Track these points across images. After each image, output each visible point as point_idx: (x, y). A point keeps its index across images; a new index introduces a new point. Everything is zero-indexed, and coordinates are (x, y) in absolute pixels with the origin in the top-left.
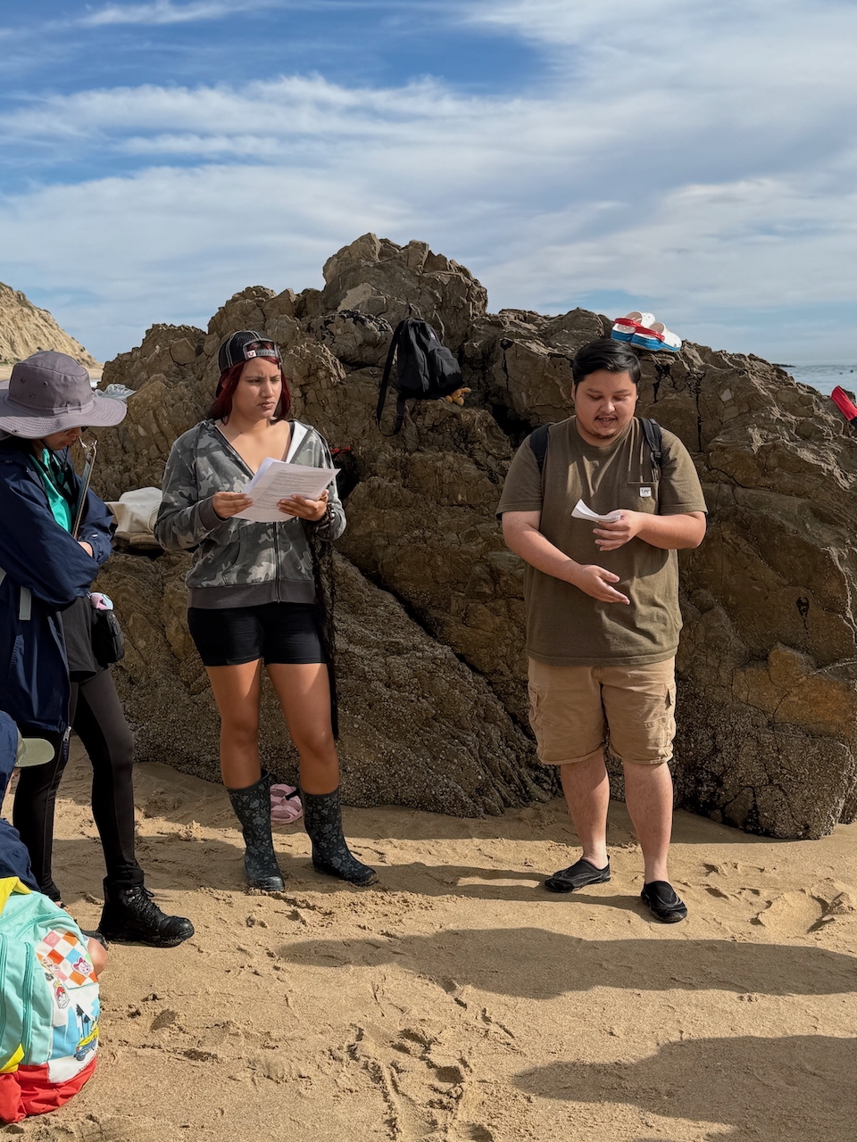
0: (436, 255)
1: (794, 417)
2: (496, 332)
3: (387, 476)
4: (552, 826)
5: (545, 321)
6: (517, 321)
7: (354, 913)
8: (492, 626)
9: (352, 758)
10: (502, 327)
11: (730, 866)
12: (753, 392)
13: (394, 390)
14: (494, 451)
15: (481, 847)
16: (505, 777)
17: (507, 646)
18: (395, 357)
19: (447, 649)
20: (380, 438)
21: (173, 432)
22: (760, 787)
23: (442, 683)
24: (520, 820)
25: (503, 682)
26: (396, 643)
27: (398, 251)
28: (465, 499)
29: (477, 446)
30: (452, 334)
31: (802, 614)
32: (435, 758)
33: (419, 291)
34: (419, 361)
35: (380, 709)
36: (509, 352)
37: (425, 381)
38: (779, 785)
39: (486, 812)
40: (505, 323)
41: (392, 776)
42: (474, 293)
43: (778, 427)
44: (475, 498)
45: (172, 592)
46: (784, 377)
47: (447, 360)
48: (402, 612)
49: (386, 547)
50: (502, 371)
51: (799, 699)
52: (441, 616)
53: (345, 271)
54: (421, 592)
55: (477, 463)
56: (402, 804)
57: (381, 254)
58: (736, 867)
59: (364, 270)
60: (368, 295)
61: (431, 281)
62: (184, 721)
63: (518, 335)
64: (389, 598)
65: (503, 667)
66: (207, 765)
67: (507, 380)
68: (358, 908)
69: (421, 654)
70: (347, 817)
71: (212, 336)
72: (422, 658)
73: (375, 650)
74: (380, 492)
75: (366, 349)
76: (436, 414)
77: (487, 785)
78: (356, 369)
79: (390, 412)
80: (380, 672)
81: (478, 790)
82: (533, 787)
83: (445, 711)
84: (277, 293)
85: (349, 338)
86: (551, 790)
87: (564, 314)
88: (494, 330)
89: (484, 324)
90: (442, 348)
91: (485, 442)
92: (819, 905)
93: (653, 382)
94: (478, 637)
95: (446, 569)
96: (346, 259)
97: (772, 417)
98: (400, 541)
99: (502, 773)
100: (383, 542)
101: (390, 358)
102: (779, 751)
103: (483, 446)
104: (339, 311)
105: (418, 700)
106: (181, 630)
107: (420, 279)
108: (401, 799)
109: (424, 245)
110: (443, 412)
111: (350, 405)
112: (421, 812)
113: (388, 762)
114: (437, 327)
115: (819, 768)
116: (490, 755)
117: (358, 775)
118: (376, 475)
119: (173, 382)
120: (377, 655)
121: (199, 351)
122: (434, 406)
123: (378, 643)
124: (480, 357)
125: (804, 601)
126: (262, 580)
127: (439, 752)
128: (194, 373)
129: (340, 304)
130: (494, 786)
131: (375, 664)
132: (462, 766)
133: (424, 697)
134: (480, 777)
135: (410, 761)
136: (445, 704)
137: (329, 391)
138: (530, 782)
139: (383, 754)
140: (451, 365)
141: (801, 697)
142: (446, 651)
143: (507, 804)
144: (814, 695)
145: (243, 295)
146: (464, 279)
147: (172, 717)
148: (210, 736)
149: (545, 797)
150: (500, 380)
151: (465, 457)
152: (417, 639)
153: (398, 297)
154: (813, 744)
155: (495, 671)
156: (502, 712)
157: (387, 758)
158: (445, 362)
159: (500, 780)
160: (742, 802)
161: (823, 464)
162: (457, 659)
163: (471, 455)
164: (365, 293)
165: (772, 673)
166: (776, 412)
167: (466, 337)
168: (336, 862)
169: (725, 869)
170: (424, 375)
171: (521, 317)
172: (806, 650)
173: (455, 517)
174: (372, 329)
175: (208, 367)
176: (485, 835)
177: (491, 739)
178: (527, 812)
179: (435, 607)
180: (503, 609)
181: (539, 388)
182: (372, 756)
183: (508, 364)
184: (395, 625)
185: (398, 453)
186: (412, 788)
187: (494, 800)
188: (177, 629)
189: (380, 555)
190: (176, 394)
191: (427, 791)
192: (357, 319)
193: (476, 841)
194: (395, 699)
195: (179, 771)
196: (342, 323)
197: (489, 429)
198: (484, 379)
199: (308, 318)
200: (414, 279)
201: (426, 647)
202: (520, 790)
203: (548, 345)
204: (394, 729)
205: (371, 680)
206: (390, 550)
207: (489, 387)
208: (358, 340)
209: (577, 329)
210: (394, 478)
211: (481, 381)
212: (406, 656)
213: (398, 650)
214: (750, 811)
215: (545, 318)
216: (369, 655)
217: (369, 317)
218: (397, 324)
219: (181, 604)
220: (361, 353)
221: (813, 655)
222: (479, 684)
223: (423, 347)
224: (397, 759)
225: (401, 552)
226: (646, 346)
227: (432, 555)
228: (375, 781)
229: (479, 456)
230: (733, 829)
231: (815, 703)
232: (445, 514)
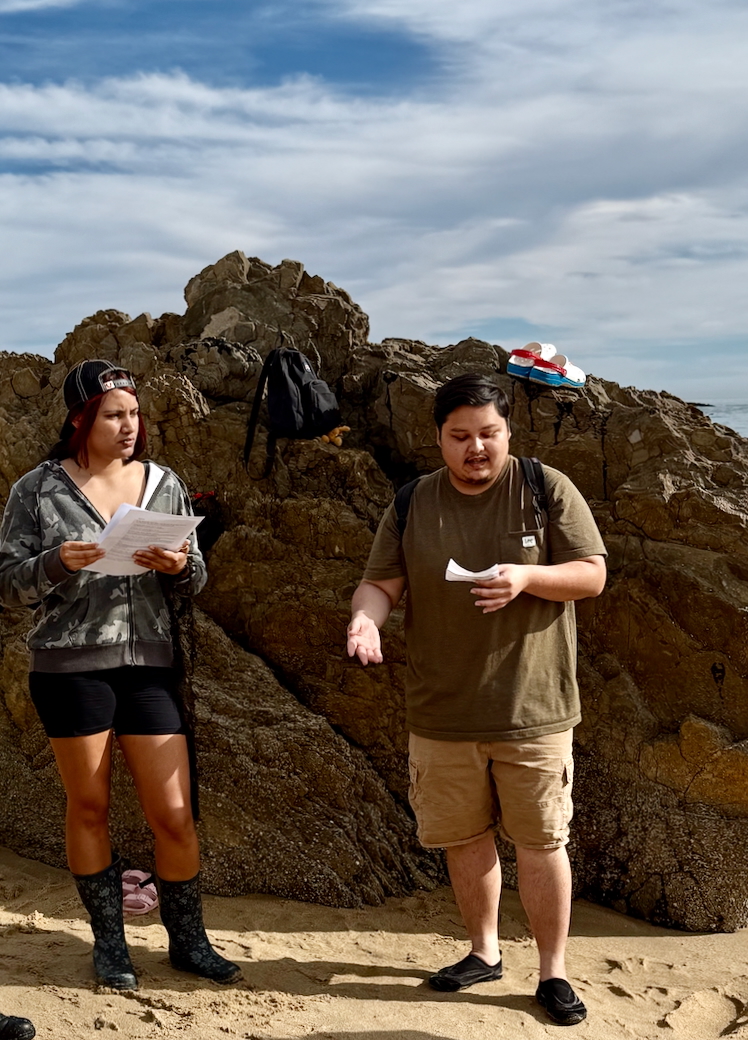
0: (312, 276)
1: (710, 462)
2: (379, 363)
3: (256, 525)
4: (437, 917)
5: (433, 352)
6: (402, 352)
7: (215, 1014)
8: (372, 694)
9: (215, 841)
10: (386, 359)
11: (635, 961)
12: (665, 434)
13: (263, 428)
14: (376, 497)
15: (359, 941)
16: (385, 862)
17: (388, 716)
18: (266, 391)
19: (322, 719)
20: (247, 483)
21: (14, 474)
22: (669, 874)
23: (316, 757)
24: (402, 910)
25: (384, 756)
26: (265, 712)
27: (269, 272)
28: (343, 551)
29: (356, 492)
30: (329, 365)
31: (717, 682)
32: (307, 842)
33: (292, 316)
34: (292, 395)
35: (247, 786)
36: (393, 387)
37: (299, 418)
38: (690, 872)
39: (365, 901)
40: (389, 354)
41: (260, 861)
42: (355, 320)
43: (692, 473)
44: (354, 550)
45: (13, 654)
46: (700, 417)
47: (324, 395)
48: (271, 678)
49: (253, 605)
50: (385, 408)
51: (714, 776)
52: (315, 682)
53: (209, 294)
54: (294, 655)
55: (356, 511)
56: (269, 893)
57: (250, 275)
58: (641, 963)
59: (230, 293)
60: (235, 321)
61: (306, 305)
62: (25, 799)
63: (403, 368)
64: (257, 662)
65: (384, 739)
66: (51, 849)
67: (391, 418)
68: (220, 1009)
69: (292, 725)
70: (209, 907)
71: (58, 366)
72: (294, 730)
73: (241, 721)
74: (247, 543)
75: (233, 381)
76: (311, 456)
77: (366, 871)
78: (221, 404)
79: (259, 453)
80: (246, 745)
81: (355, 877)
82: (418, 874)
83: (319, 789)
84: (133, 317)
85: (214, 371)
86: (437, 878)
87: (455, 344)
88: (376, 362)
89: (365, 354)
90: (317, 381)
91: (366, 487)
92: (733, 1005)
93: (553, 421)
94: (356, 706)
95: (321, 630)
96: (209, 280)
97: (685, 461)
98: (270, 599)
99: (382, 858)
100: (250, 599)
101: (260, 391)
102: (690, 834)
103: (364, 492)
104: (202, 338)
105: (289, 776)
106: (23, 697)
107: (294, 303)
108: (269, 887)
109: (298, 266)
110: (319, 454)
111: (215, 444)
112: (292, 902)
113: (255, 845)
114: (312, 357)
115: (734, 853)
116: (368, 838)
117: (221, 860)
118: (243, 523)
119: (15, 417)
120: (243, 725)
121: (44, 382)
122: (308, 446)
123: (245, 712)
124: (361, 391)
125: (720, 667)
126: (114, 641)
127: (312, 835)
128: (39, 407)
129: (203, 330)
130: (374, 873)
131: (242, 737)
132: (337, 849)
133: (296, 773)
134: (358, 863)
135: (280, 844)
136: (320, 781)
137: (191, 429)
138: (414, 868)
139: (249, 836)
140: (328, 400)
141: (716, 774)
142: (320, 721)
143: (388, 893)
144: (730, 772)
145: (94, 319)
146: (343, 304)
147: (12, 794)
148: (55, 817)
149: (431, 885)
150: (383, 418)
151: (343, 503)
152: (289, 708)
153: (270, 323)
154: (729, 826)
155: (375, 744)
156: (382, 790)
157: (254, 841)
158: (321, 397)
159: (380, 866)
160: (650, 890)
161: (741, 515)
162: (332, 731)
163: (350, 502)
164: (231, 318)
165: (684, 748)
166: (690, 457)
167: (345, 369)
168: (196, 957)
169: (630, 966)
170: (298, 412)
171: (407, 347)
172: (720, 722)
173: (331, 571)
174: (239, 360)
175: (55, 401)
176: (362, 927)
177: (370, 821)
178: (410, 902)
179: (308, 673)
180: (384, 675)
181: (427, 427)
182: (237, 839)
183: (392, 400)
184: (264, 692)
185: (268, 500)
186: (282, 874)
187: (373, 888)
188: (18, 697)
189: (248, 613)
190: (18, 431)
191: (299, 878)
192: (223, 349)
193: (353, 934)
194: (263, 775)
195: (20, 855)
196: (205, 352)
197: (370, 472)
198: (365, 416)
199: (166, 347)
200: (287, 303)
201: (299, 718)
202: (403, 878)
203: (436, 379)
204: (262, 809)
205: (236, 754)
206: (258, 608)
207: (370, 425)
208: (223, 371)
209: (469, 361)
210: (264, 527)
211: (362, 418)
212: (275, 727)
213: (268, 721)
214: (658, 901)
215: (434, 348)
216: (234, 725)
217: (236, 345)
218: (267, 353)
219: (22, 668)
220: (227, 387)
221: (729, 727)
222: (357, 758)
223: (297, 380)
224: (265, 842)
225: (271, 610)
226: (547, 381)
227: (305, 615)
228: (241, 867)
229: (359, 503)
230: (639, 921)
231: (731, 780)
232: (321, 568)
